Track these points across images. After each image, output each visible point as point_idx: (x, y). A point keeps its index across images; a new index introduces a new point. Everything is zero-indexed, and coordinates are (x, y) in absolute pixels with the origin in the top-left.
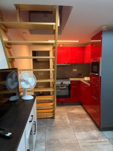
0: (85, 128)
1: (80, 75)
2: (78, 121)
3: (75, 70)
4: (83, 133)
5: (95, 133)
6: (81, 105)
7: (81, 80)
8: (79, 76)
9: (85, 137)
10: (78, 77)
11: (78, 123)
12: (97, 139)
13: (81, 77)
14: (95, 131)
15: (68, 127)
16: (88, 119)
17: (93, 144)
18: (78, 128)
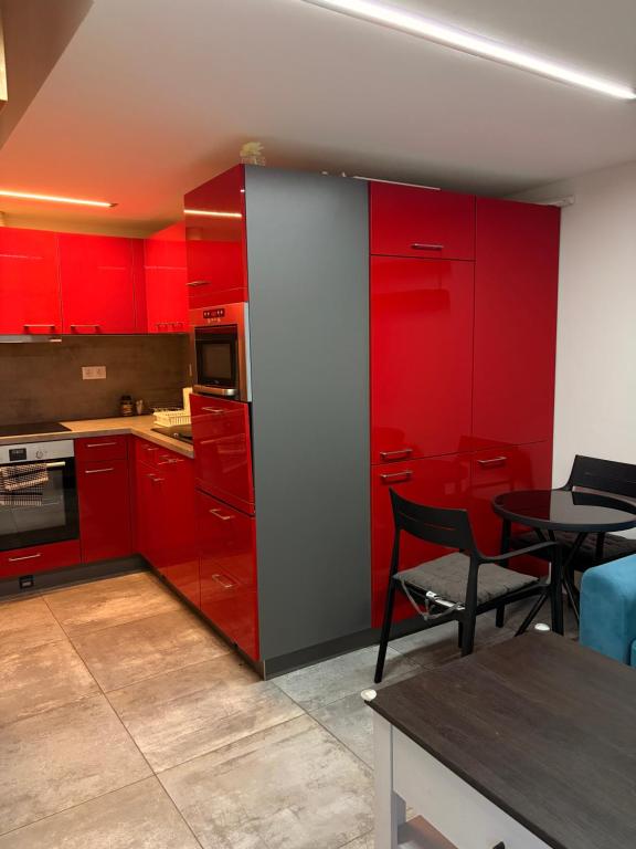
0: (183, 688)
1: (125, 398)
2: (139, 661)
3: (93, 373)
4: (178, 714)
5: (238, 694)
6: (146, 566)
7: (137, 426)
8: (123, 404)
9: (187, 730)
10: (120, 414)
11: (141, 669)
12: (249, 722)
13: (134, 414)
14: (235, 687)
15: (84, 705)
16: (195, 635)
17: (231, 755)
18: (144, 699)
